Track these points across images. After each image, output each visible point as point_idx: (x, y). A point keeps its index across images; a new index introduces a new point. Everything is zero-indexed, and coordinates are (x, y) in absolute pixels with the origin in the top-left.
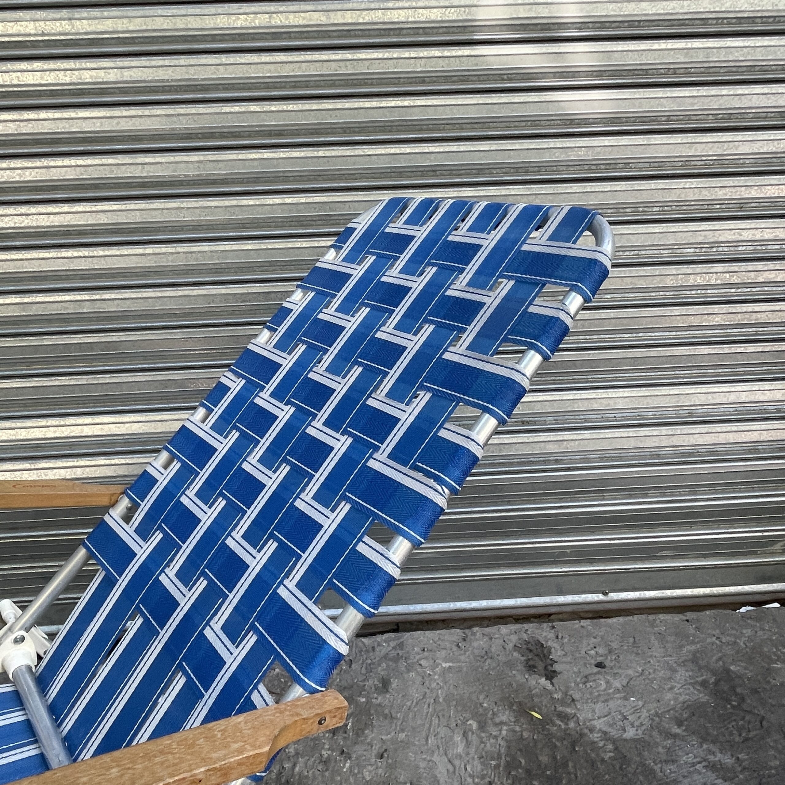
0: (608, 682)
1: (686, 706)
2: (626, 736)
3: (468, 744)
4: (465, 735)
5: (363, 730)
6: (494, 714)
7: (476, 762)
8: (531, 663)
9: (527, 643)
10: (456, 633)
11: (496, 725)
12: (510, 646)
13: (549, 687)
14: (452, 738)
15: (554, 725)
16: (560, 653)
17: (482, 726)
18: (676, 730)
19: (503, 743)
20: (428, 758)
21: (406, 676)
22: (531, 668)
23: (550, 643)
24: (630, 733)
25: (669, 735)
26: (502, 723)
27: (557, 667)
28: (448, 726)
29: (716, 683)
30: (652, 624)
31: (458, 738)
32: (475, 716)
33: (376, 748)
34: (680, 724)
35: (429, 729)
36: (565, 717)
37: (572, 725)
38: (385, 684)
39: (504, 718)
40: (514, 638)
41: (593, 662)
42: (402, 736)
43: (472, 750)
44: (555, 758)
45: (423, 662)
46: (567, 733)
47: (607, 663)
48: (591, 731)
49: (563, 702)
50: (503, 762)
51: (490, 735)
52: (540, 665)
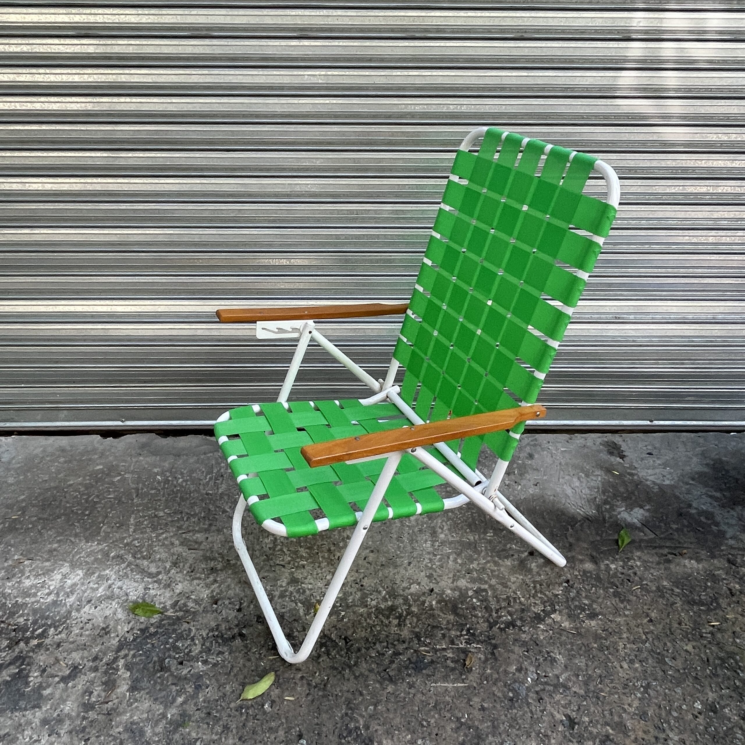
0: (654, 461)
1: (697, 473)
2: (664, 483)
3: (581, 482)
4: (579, 479)
5: (524, 474)
6: (593, 471)
7: (587, 489)
8: (611, 451)
9: (607, 442)
10: (566, 436)
11: (594, 476)
12: (598, 443)
13: (622, 462)
14: (572, 480)
15: (626, 477)
16: (626, 448)
17: (587, 476)
18: (691, 482)
19: (600, 483)
20: (561, 487)
21: (542, 453)
22: (611, 453)
23: (620, 443)
24: (667, 482)
25: (687, 484)
26: (598, 475)
27: (624, 453)
28: (569, 475)
29: (714, 465)
30: (679, 437)
31: (575, 479)
32: (582, 471)
33: (532, 482)
34: (693, 479)
35: (559, 476)
36: (632, 474)
37: (636, 477)
38: (531, 456)
39: (599, 473)
40: (599, 440)
41: (646, 452)
42: (545, 478)
43: (584, 485)
44: (627, 490)
45: (550, 447)
46: (633, 481)
47: (654, 453)
48: (647, 480)
49: (630, 468)
50: (600, 490)
51: (592, 480)
52: (616, 452)
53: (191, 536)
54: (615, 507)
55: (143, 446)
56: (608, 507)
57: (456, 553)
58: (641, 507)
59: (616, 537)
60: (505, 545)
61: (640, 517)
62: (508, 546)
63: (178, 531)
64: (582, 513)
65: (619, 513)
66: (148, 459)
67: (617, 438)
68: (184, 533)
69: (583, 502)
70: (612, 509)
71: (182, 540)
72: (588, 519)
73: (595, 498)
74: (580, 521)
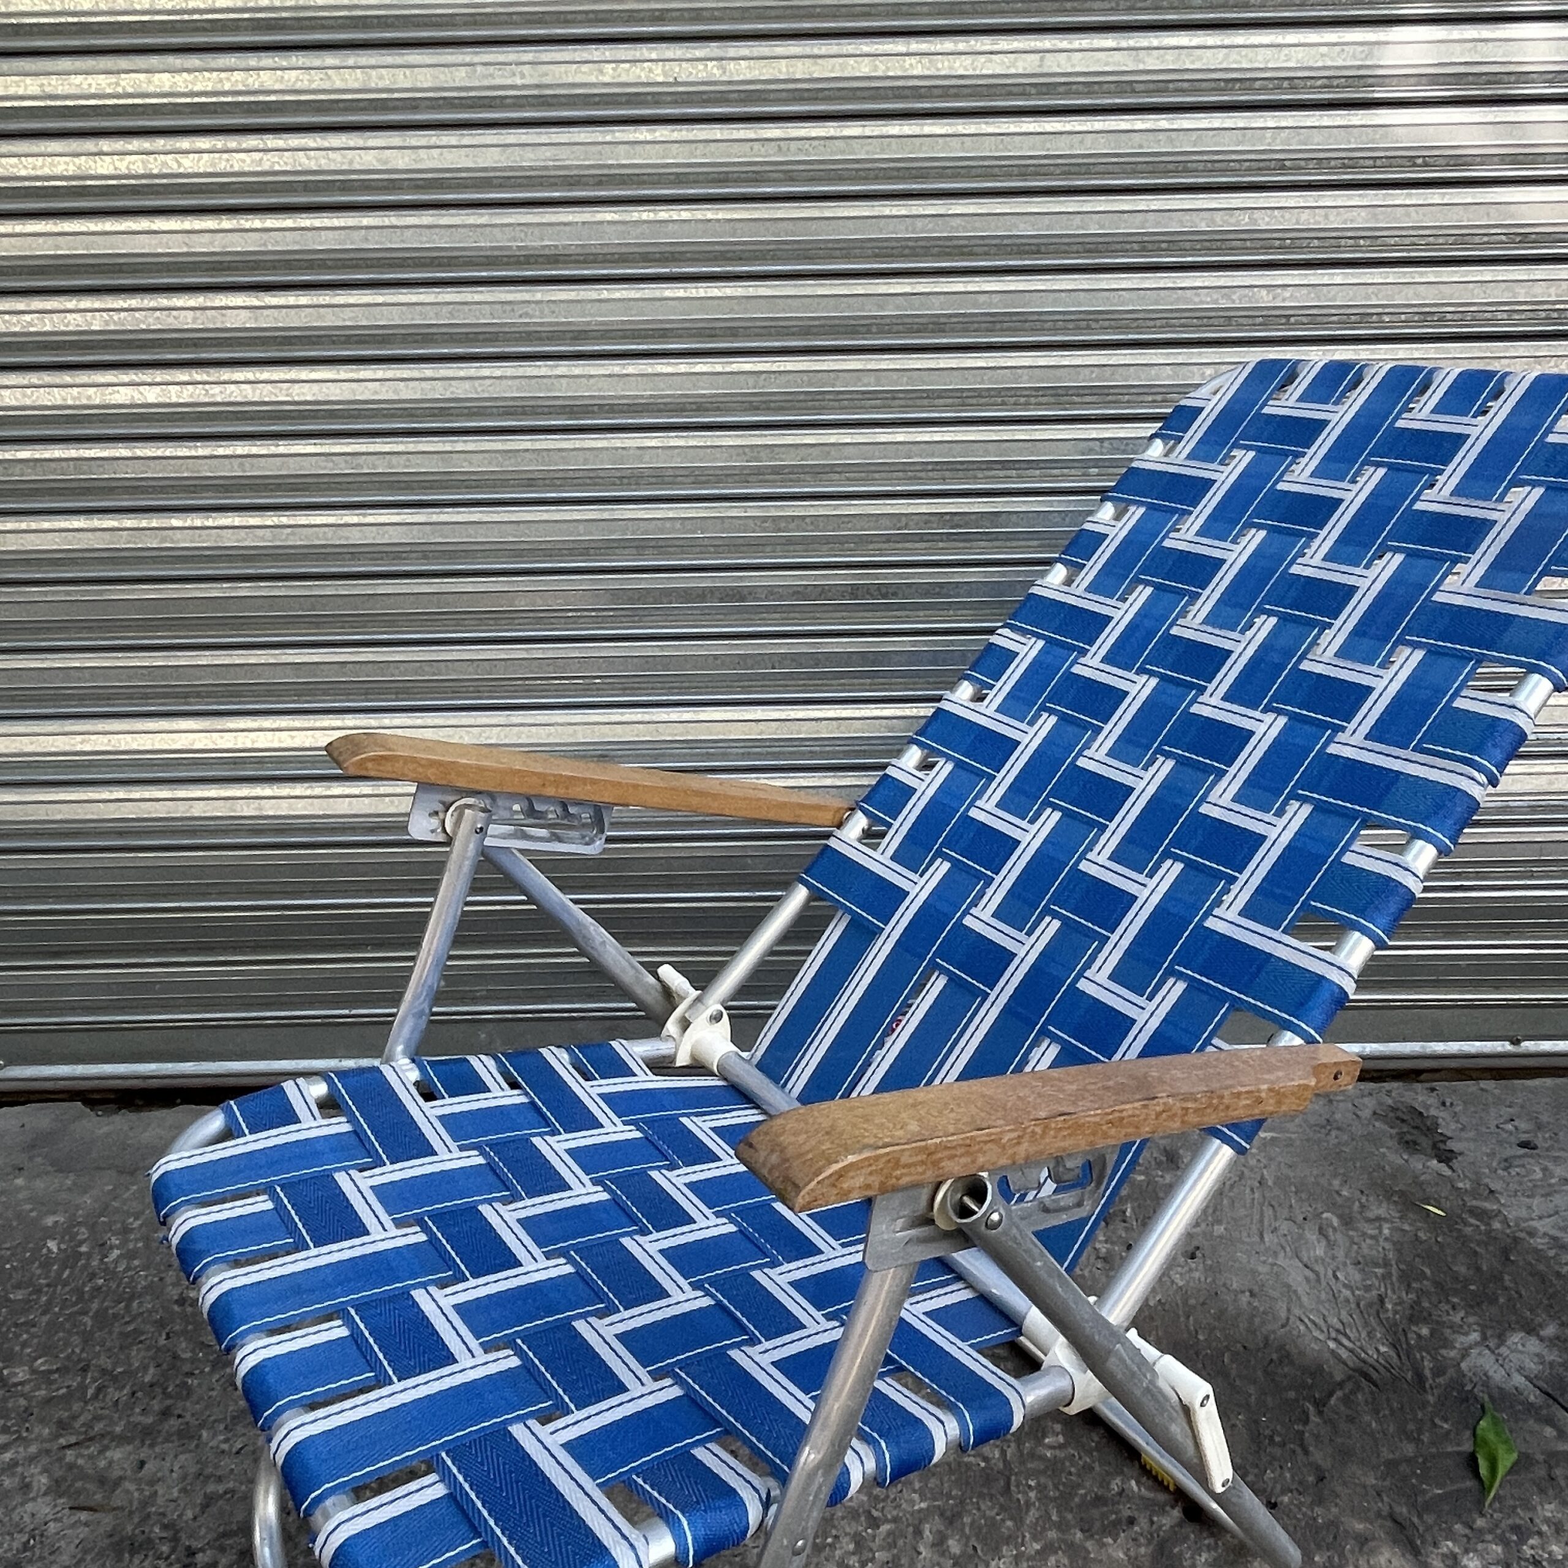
0: (1545, 1169)
3: (1331, 1245)
4: (1321, 1231)
6: (1362, 1206)
7: (1351, 1269)
8: (1408, 1137)
9: (1394, 1109)
11: (1369, 1221)
12: (1366, 1113)
13: (1447, 1172)
14: (1301, 1237)
15: (1466, 1223)
16: (1453, 1126)
17: (1347, 1221)
19: (1388, 1246)
20: (1270, 1260)
22: (1410, 1146)
23: (1433, 1112)
26: (1378, 1219)
27: (1451, 1145)
28: (1290, 1219)
31: (1312, 1236)
32: (1332, 1207)
35: (1261, 1221)
36: (1483, 1215)
37: (1497, 1225)
38: (1170, 1158)
39: (1382, 1211)
40: (1370, 1103)
41: (1513, 1139)
42: (1220, 1229)
43: (1340, 1253)
44: (1478, 1269)
46: (1491, 1237)
47: (1539, 1141)
48: (1532, 1233)
49: (1474, 1194)
50: (1394, 1270)
51: (1364, 1234)
52: (1425, 1142)
53: (91, 1457)
54: (1447, 1332)
55: (35, 1143)
56: (1425, 1331)
57: (942, 1515)
58: (1531, 1330)
59: (1467, 1447)
60: (1105, 1484)
61: (1532, 1366)
62: (1115, 1485)
63: (58, 1436)
64: (1344, 1354)
65: (1465, 1353)
66: (39, 1184)
67: (1418, 1096)
68: (69, 1446)
69: (1344, 1314)
70: (1439, 1339)
71: (58, 1473)
72: (1367, 1376)
73: (1381, 1299)
74: (1341, 1385)
